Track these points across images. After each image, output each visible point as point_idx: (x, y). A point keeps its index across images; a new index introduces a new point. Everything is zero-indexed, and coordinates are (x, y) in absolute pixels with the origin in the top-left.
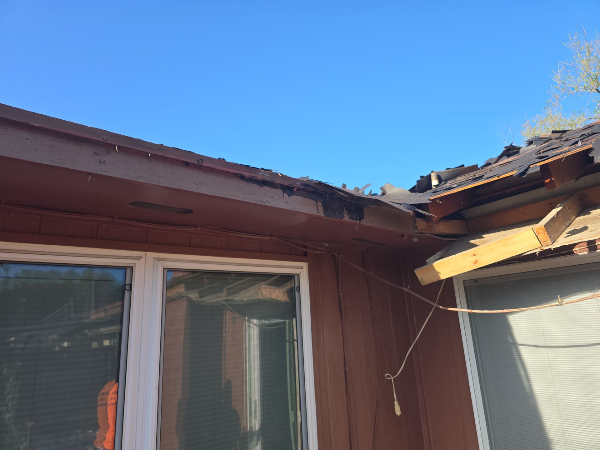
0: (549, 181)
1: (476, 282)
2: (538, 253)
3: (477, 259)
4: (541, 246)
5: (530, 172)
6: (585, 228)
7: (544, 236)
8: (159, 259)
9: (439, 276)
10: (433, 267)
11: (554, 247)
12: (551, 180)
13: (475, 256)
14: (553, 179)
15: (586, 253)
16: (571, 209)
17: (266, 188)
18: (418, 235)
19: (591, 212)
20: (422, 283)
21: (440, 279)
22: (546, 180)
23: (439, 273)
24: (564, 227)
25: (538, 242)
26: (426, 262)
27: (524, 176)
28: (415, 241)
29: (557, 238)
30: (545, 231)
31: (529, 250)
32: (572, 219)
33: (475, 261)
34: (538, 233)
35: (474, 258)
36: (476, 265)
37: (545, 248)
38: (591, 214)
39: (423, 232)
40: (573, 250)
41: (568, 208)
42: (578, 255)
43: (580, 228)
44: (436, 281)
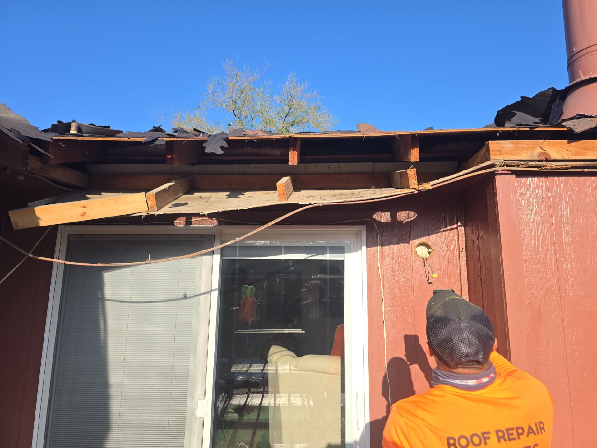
0: (170, 158)
1: (82, 237)
2: (144, 216)
3: (85, 212)
4: (148, 211)
5: (157, 143)
6: (186, 204)
7: (152, 202)
9: (38, 222)
10: (34, 211)
11: (158, 214)
12: (172, 156)
13: (85, 208)
14: (174, 156)
15: (183, 226)
16: (181, 186)
18: (26, 173)
19: (195, 193)
20: (14, 227)
21: (38, 226)
22: (168, 155)
23: (39, 219)
24: (172, 199)
25: (147, 206)
26: (28, 205)
27: (150, 145)
28: (20, 179)
29: (163, 207)
30: (155, 198)
31: (137, 212)
32: (180, 195)
33: (83, 213)
34: (149, 199)
35: (83, 210)
36: (83, 217)
37: (151, 213)
38: (194, 195)
39: (34, 172)
40: (174, 222)
41: (179, 185)
42: (176, 226)
43: (183, 203)
44: (33, 227)
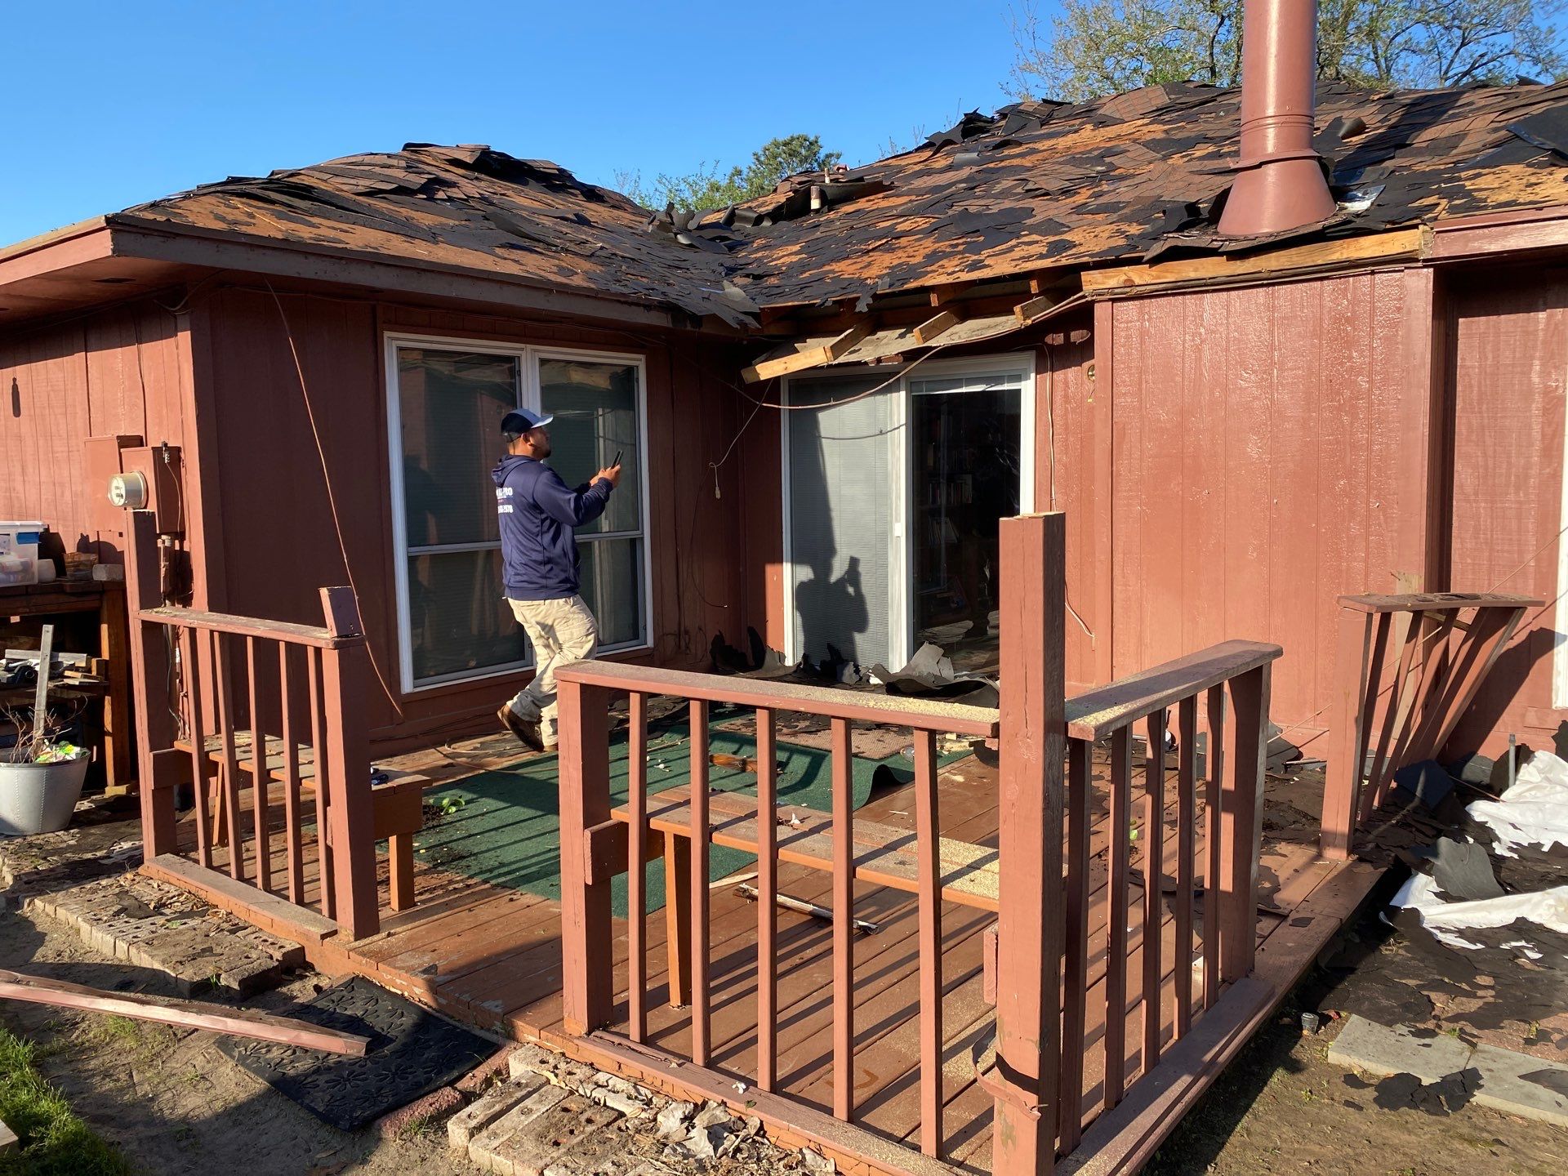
1: (798, 381)
2: (826, 366)
4: (827, 361)
5: (827, 304)
7: (830, 353)
8: (536, 351)
9: (759, 377)
10: (755, 368)
16: (863, 330)
17: (633, 307)
18: (748, 338)
20: (746, 382)
21: (761, 379)
23: (759, 374)
24: (852, 345)
25: (826, 357)
26: (751, 365)
28: (745, 343)
29: (843, 354)
31: (819, 363)
32: (861, 338)
34: (826, 351)
35: (785, 366)
36: (786, 371)
37: (829, 363)
39: (754, 334)
41: (859, 330)
43: (859, 348)
44: (757, 381)
